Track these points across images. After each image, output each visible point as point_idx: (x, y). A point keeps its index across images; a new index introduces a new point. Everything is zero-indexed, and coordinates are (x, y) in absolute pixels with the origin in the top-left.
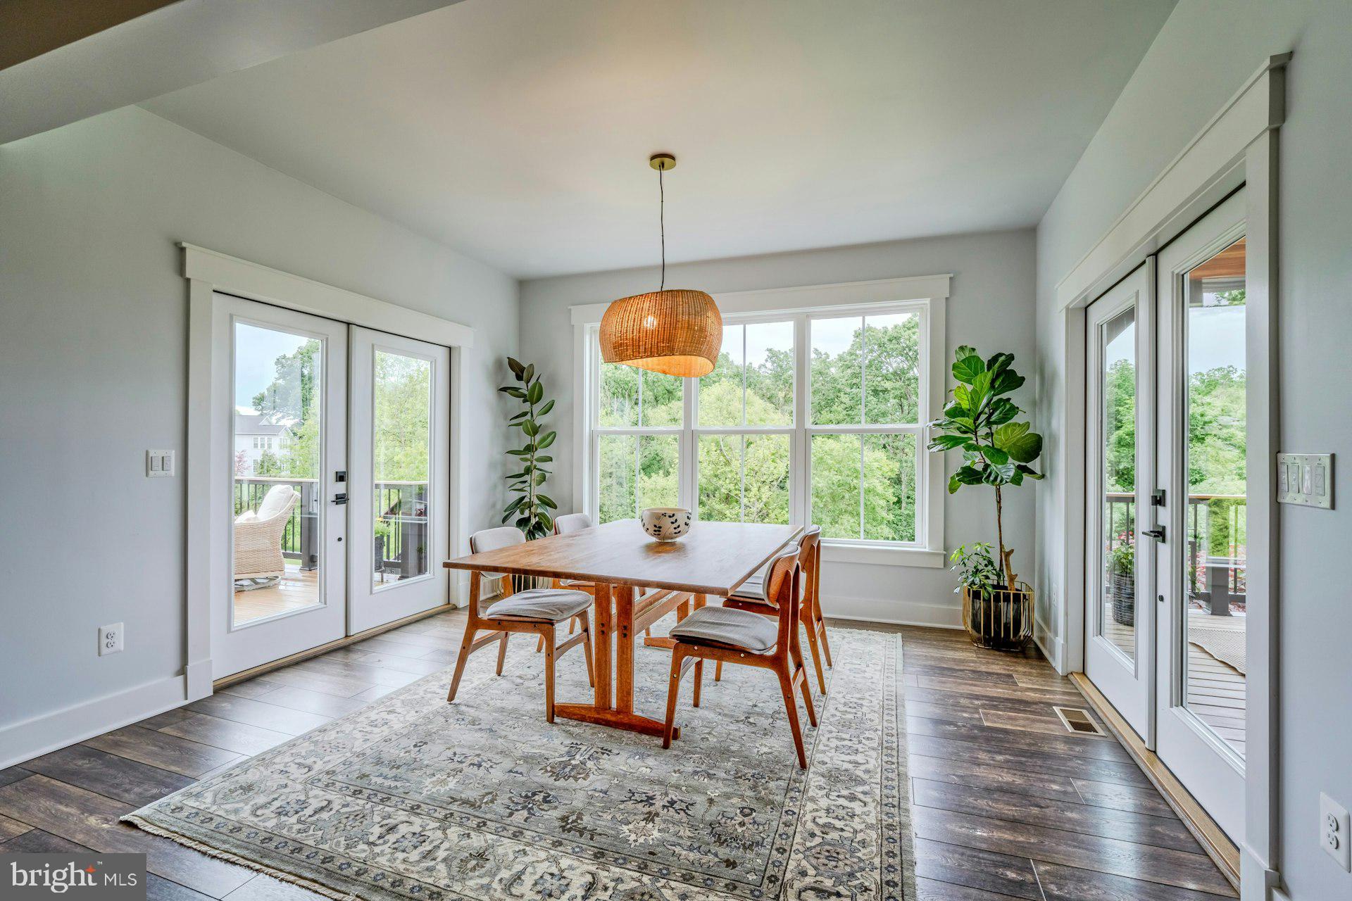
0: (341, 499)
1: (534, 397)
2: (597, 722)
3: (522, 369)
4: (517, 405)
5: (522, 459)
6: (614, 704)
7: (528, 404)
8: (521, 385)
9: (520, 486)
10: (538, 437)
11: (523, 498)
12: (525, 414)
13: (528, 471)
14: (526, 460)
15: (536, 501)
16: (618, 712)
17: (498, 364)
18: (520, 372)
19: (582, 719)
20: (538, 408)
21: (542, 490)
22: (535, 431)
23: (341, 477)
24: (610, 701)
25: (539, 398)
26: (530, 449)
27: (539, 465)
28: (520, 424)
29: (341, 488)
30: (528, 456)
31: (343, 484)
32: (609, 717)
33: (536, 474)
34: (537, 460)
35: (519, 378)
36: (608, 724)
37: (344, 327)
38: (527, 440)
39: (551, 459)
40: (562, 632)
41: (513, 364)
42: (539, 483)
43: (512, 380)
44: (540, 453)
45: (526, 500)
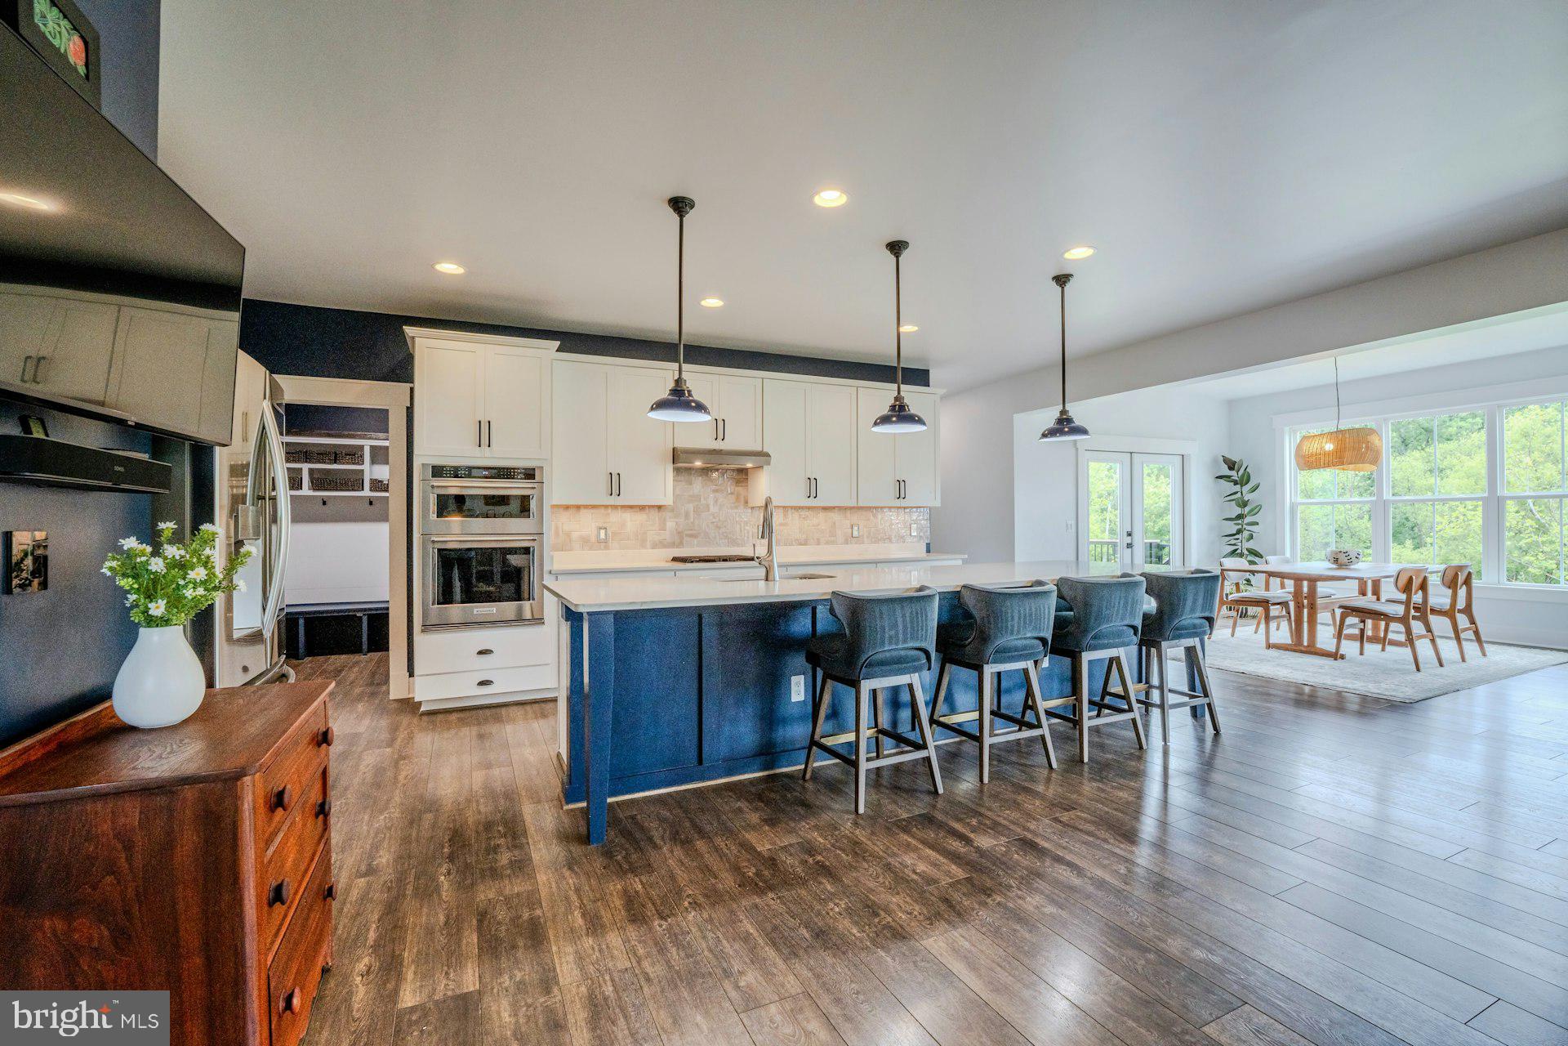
0: (1130, 546)
1: (1244, 480)
2: (1295, 651)
3: (1234, 463)
4: (1230, 487)
5: (1235, 524)
6: (1305, 644)
7: (1239, 486)
8: (1233, 473)
9: (1233, 542)
10: (1247, 509)
11: (1236, 550)
12: (1236, 493)
13: (1239, 532)
14: (1238, 524)
15: (1246, 552)
16: (1308, 646)
17: (1215, 461)
18: (1232, 465)
19: (1287, 649)
20: (1246, 488)
21: (1251, 545)
22: (1244, 504)
23: (1129, 534)
24: (1303, 641)
25: (1248, 481)
26: (1240, 517)
27: (1248, 528)
28: (1233, 500)
29: (1128, 540)
30: (1240, 522)
31: (1129, 538)
32: (1303, 649)
33: (1246, 534)
34: (1246, 524)
35: (1231, 468)
36: (1302, 652)
37: (1129, 454)
38: (1238, 511)
39: (1258, 524)
40: (1275, 611)
41: (1226, 460)
42: (1248, 540)
43: (1226, 471)
44: (1248, 519)
45: (1239, 551)
